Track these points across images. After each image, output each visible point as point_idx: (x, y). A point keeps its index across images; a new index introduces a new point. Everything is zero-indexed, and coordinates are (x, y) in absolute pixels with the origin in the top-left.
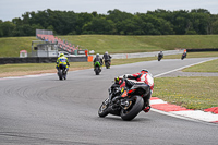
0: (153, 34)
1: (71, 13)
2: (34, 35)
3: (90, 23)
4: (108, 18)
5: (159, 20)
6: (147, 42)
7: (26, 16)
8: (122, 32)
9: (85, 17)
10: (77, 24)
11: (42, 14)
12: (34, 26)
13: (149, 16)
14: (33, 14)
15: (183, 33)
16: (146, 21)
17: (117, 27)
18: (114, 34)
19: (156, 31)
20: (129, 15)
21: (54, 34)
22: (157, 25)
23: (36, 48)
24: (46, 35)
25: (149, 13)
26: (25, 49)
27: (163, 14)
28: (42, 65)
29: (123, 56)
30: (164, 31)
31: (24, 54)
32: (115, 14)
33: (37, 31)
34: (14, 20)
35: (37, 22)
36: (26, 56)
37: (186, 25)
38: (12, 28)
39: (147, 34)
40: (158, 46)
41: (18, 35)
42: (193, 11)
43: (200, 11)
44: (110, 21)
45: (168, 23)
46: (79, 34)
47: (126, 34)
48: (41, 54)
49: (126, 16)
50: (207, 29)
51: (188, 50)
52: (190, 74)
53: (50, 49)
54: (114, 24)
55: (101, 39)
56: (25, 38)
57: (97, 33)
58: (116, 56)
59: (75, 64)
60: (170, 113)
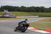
0: (31, 12)
1: (12, 6)
2: (3, 11)
3: (17, 9)
5: (33, 9)
6: (30, 14)
8: (24, 11)
9: (15, 7)
10: (13, 9)
11: (5, 6)
12: (3, 9)
13: (30, 8)
14: (3, 6)
15: (38, 12)
16: (30, 9)
17: (23, 10)
18: (22, 12)
20: (26, 7)
22: (32, 10)
23: (4, 14)
24: (6, 11)
25: (30, 7)
26: (1, 14)
28: (5, 18)
29: (24, 17)
30: (34, 11)
31: (1, 16)
32: (22, 7)
33: (4, 10)
35: (4, 8)
37: (39, 10)
40: (32, 15)
42: (41, 7)
43: (42, 7)
44: (21, 9)
45: (35, 10)
47: (25, 12)
48: (5, 16)
49: (25, 7)
50: (44, 11)
51: (39, 16)
52: (40, 22)
53: (7, 15)
54: (22, 9)
55: (19, 13)
56: (1, 12)
57: (18, 11)
58: (22, 17)
59: (13, 18)
60: (35, 31)
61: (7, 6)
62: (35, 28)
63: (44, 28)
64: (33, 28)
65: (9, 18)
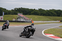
1: (28, 9)
2: (17, 14)
3: (33, 12)
4: (38, 11)
5: (53, 12)
6: (49, 18)
7: (15, 9)
8: (42, 15)
9: (32, 10)
10: (29, 12)
11: (20, 9)
12: (17, 12)
14: (17, 8)
15: (59, 16)
17: (41, 13)
18: (40, 15)
19: (52, 15)
21: (23, 15)
22: (52, 13)
23: (17, 18)
24: (21, 15)
25: (50, 10)
26: (14, 18)
27: (54, 11)
28: (19, 23)
29: (42, 22)
30: (54, 15)
31: (14, 20)
32: (40, 10)
33: (18, 13)
34: (12, 10)
35: (18, 11)
36: (15, 20)
37: (60, 14)
38: (11, 12)
39: (49, 16)
40: (52, 19)
41: (12, 14)
45: (55, 13)
46: (30, 15)
47: (43, 16)
48: (19, 20)
51: (61, 21)
52: (61, 28)
53: (21, 19)
54: (40, 13)
55: (36, 17)
56: (15, 15)
57: (35, 15)
58: (40, 22)
60: (56, 39)
61: (22, 8)
64: (52, 35)
65: (24, 23)
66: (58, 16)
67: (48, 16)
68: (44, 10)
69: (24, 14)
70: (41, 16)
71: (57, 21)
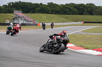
0: (69, 14)
1: (30, 3)
2: (13, 13)
3: (39, 8)
4: (47, 6)
5: (71, 8)
6: (66, 18)
7: (9, 4)
9: (37, 5)
10: (33, 8)
11: (17, 3)
12: (13, 9)
15: (82, 14)
16: (66, 8)
17: (52, 10)
18: (50, 13)
19: (70, 13)
21: (22, 13)
22: (70, 10)
24: (19, 13)
25: (67, 4)
27: (73, 5)
30: (74, 13)
31: (8, 22)
32: (51, 4)
33: (14, 11)
34: (3, 6)
35: (14, 7)
37: (84, 11)
38: (2, 9)
39: (65, 14)
40: (70, 20)
41: (5, 13)
42: (87, 4)
43: (91, 4)
44: (48, 7)
45: (75, 9)
46: (34, 13)
47: (55, 14)
48: (16, 22)
50: (94, 13)
51: (84, 23)
52: (85, 33)
53: (20, 20)
54: (50, 9)
55: (44, 16)
56: (9, 14)
57: (42, 13)
59: (31, 27)
62: (77, 46)
63: (95, 46)
66: (80, 14)
67: (63, 14)
68: (57, 5)
69: (24, 12)
70: (52, 15)
71: (79, 23)
